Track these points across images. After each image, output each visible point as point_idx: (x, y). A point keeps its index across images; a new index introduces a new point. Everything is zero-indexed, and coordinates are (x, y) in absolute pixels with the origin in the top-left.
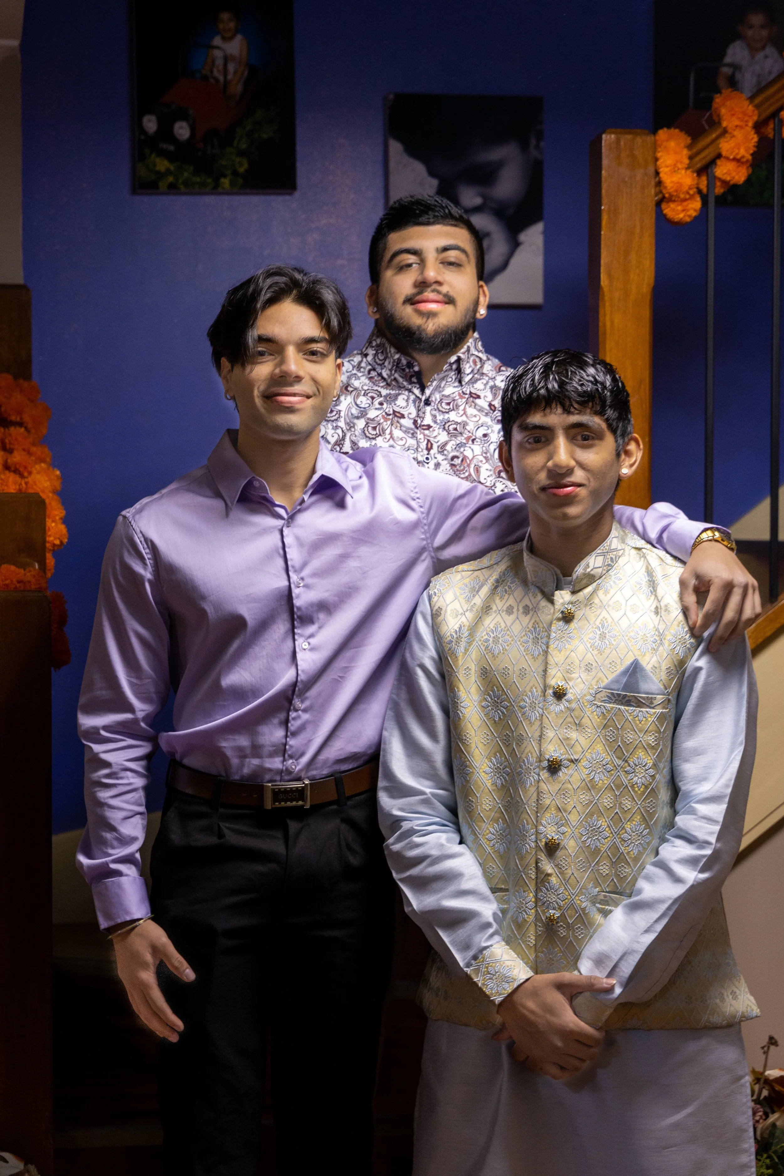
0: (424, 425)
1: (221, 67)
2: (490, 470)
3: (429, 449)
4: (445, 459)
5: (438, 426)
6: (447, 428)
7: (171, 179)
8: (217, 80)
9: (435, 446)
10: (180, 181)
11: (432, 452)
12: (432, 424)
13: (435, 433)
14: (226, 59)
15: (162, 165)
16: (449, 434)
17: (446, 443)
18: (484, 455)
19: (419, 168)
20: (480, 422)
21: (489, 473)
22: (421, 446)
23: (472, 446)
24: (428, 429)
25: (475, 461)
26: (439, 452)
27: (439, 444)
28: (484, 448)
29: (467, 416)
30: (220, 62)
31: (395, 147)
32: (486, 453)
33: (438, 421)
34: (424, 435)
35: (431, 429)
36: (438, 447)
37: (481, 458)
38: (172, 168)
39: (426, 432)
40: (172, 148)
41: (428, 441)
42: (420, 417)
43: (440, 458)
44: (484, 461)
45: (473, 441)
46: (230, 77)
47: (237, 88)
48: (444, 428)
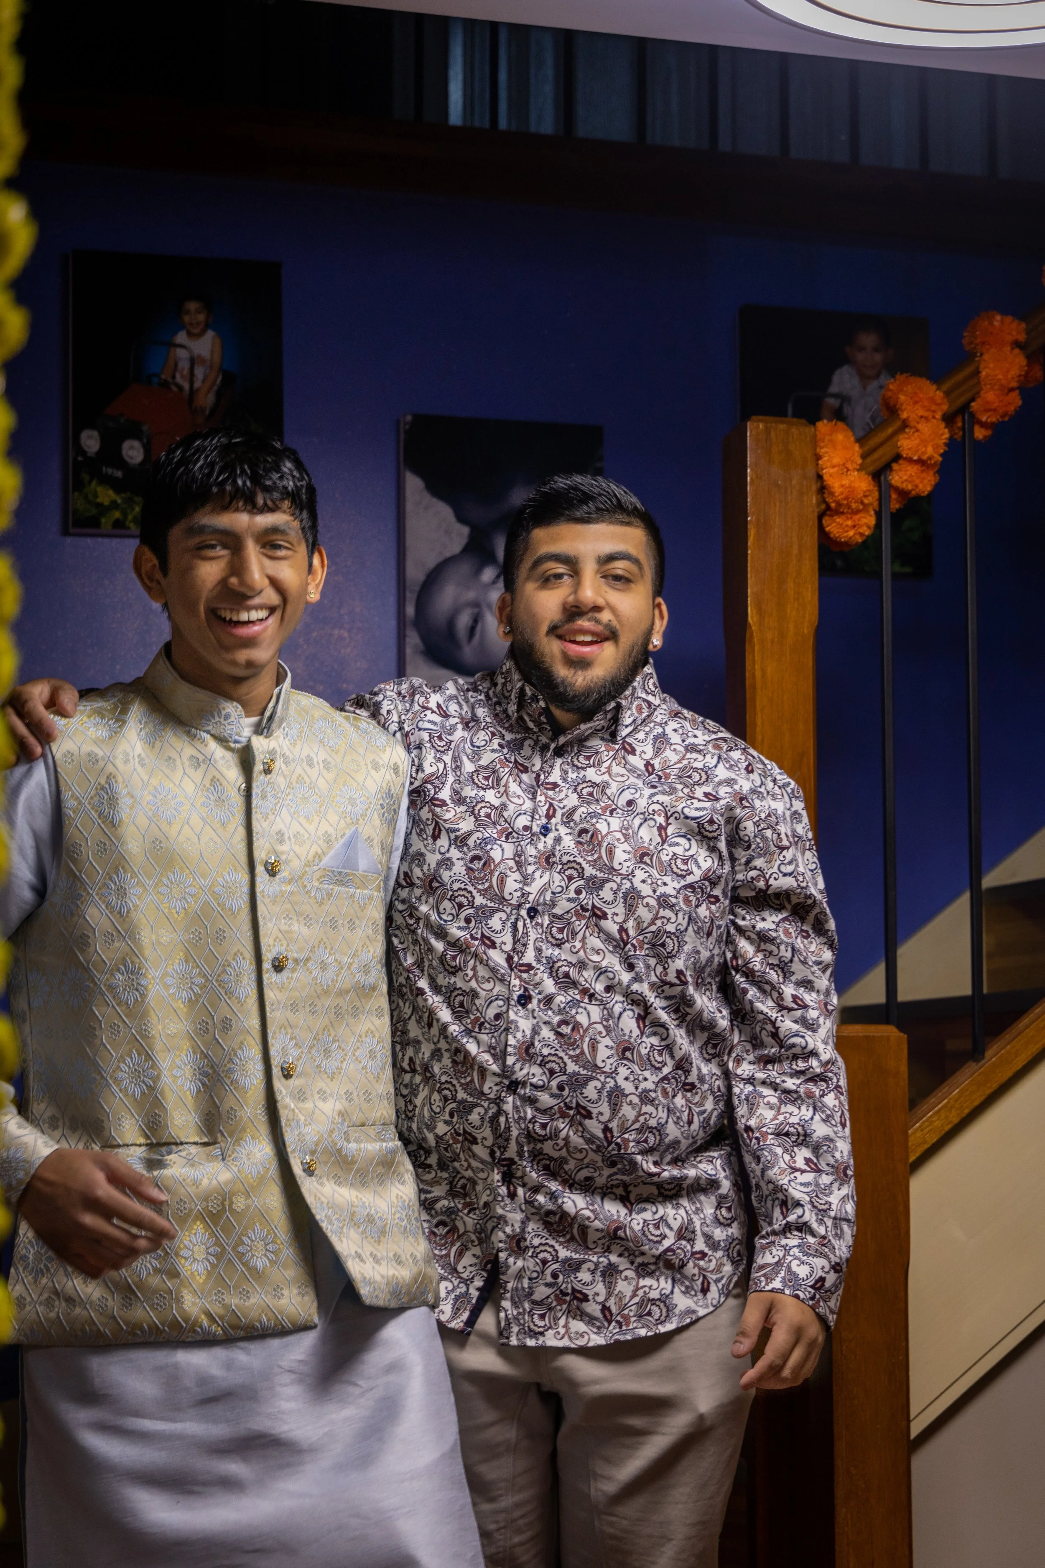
0: (548, 783)
1: (185, 372)
2: (629, 853)
3: (549, 817)
4: (570, 834)
5: (568, 786)
6: (579, 791)
7: (117, 515)
8: (181, 388)
9: (559, 813)
10: (130, 517)
11: (553, 821)
12: (560, 782)
13: (562, 795)
14: (193, 362)
15: (106, 495)
16: (580, 797)
17: (574, 809)
18: (624, 831)
19: (445, 511)
20: (627, 783)
21: (626, 856)
22: (540, 812)
23: (609, 819)
24: (553, 789)
25: (609, 839)
26: (563, 823)
27: (565, 810)
28: (626, 823)
29: (610, 775)
30: (184, 365)
31: (413, 483)
32: (627, 829)
33: (569, 780)
34: (546, 797)
35: (557, 790)
36: (563, 815)
37: (619, 835)
38: (119, 501)
39: (550, 793)
40: (119, 474)
41: (551, 805)
42: (544, 772)
43: (563, 830)
44: (623, 840)
45: (611, 812)
46: (197, 384)
47: (207, 400)
48: (575, 790)
